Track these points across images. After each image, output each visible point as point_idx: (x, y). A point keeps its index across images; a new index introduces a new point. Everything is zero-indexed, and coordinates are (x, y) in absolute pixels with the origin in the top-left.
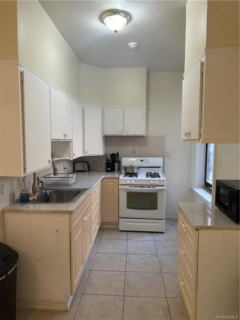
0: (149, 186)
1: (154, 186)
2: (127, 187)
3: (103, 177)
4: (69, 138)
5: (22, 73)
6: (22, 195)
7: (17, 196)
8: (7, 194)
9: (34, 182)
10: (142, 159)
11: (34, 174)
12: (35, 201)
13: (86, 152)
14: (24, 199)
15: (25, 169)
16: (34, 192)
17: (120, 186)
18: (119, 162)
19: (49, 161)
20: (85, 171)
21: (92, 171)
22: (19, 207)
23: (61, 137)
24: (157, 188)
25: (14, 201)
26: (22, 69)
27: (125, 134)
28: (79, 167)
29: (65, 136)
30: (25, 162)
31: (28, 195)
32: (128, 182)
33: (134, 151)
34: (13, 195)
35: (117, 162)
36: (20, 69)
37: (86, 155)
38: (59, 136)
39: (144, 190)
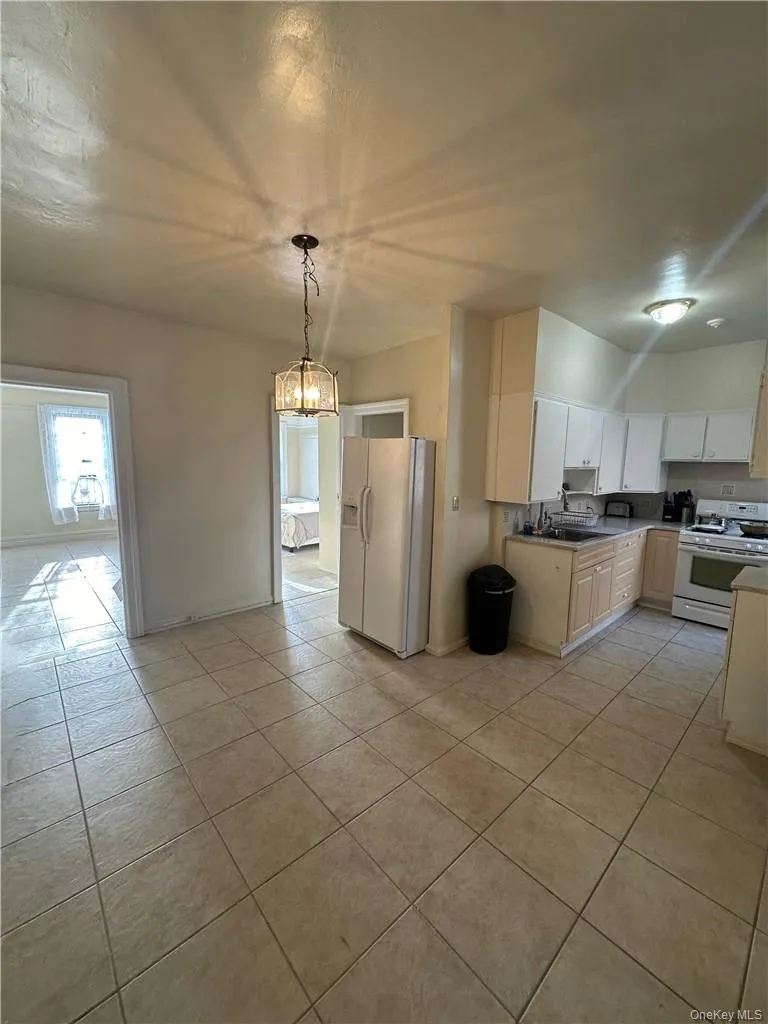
0: (739, 551)
1: (751, 552)
2: (695, 548)
3: (650, 527)
4: (592, 465)
5: (536, 403)
6: (525, 527)
7: (521, 528)
8: (511, 523)
9: (541, 516)
10: (742, 504)
11: (542, 504)
12: (538, 535)
13: (626, 487)
14: (528, 531)
15: (530, 497)
16: (540, 527)
17: (680, 545)
18: (693, 508)
19: (559, 493)
20: (624, 517)
21: (637, 517)
22: (521, 537)
23: (580, 465)
24: (759, 557)
25: (516, 531)
26: (537, 398)
27: (706, 459)
28: (614, 508)
29: (584, 462)
30: (530, 490)
31: (532, 528)
32: (697, 539)
33: (728, 491)
34: (516, 526)
35: (687, 506)
36: (535, 399)
37: (625, 490)
38: (575, 462)
39: (731, 557)
